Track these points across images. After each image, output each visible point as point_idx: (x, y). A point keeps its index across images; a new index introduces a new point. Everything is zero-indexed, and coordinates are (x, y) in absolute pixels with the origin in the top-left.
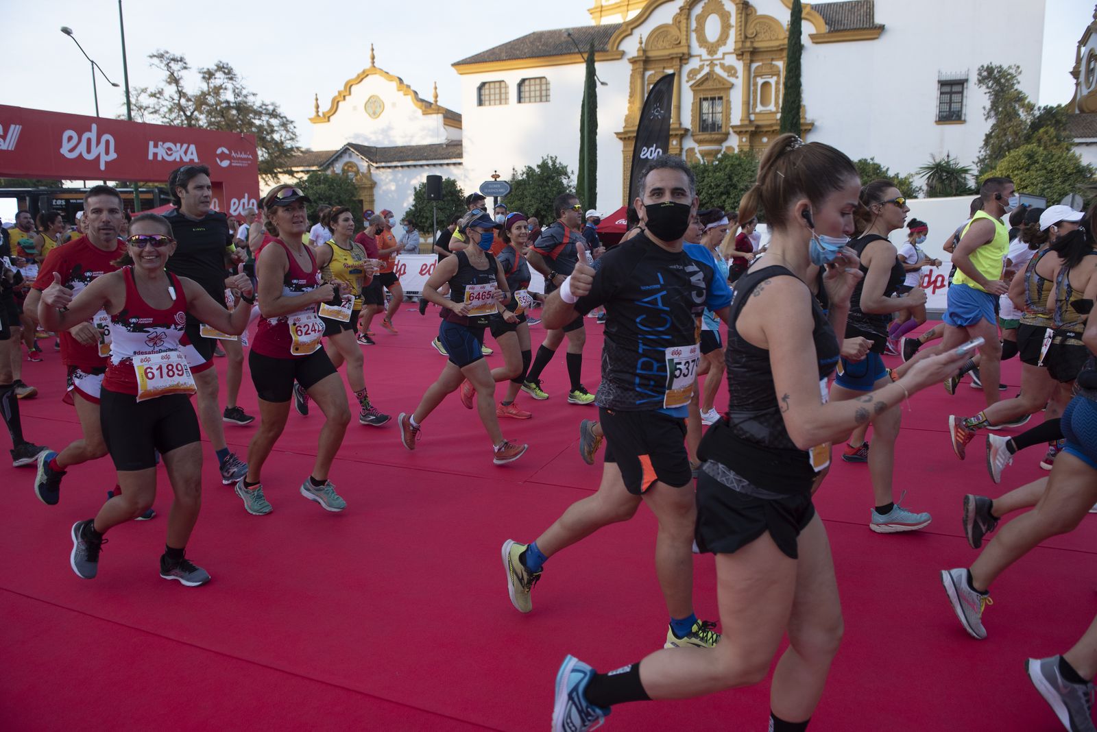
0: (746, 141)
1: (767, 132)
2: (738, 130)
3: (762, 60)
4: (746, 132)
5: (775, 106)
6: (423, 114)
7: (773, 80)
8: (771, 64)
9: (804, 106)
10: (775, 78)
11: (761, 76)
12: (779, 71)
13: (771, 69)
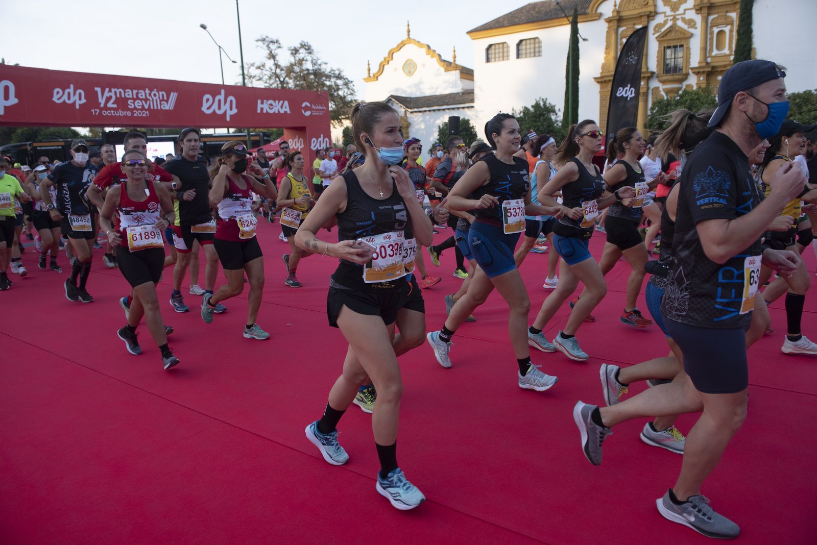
0: (703, 80)
1: (722, 71)
2: (697, 71)
3: (717, 13)
4: (704, 72)
5: (729, 50)
6: (445, 71)
7: (727, 29)
8: (726, 15)
9: (755, 49)
10: (729, 27)
11: (717, 26)
12: (733, 21)
13: (726, 19)
